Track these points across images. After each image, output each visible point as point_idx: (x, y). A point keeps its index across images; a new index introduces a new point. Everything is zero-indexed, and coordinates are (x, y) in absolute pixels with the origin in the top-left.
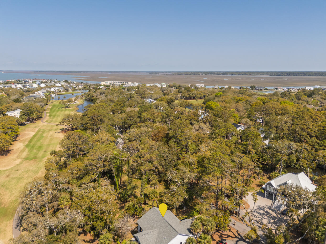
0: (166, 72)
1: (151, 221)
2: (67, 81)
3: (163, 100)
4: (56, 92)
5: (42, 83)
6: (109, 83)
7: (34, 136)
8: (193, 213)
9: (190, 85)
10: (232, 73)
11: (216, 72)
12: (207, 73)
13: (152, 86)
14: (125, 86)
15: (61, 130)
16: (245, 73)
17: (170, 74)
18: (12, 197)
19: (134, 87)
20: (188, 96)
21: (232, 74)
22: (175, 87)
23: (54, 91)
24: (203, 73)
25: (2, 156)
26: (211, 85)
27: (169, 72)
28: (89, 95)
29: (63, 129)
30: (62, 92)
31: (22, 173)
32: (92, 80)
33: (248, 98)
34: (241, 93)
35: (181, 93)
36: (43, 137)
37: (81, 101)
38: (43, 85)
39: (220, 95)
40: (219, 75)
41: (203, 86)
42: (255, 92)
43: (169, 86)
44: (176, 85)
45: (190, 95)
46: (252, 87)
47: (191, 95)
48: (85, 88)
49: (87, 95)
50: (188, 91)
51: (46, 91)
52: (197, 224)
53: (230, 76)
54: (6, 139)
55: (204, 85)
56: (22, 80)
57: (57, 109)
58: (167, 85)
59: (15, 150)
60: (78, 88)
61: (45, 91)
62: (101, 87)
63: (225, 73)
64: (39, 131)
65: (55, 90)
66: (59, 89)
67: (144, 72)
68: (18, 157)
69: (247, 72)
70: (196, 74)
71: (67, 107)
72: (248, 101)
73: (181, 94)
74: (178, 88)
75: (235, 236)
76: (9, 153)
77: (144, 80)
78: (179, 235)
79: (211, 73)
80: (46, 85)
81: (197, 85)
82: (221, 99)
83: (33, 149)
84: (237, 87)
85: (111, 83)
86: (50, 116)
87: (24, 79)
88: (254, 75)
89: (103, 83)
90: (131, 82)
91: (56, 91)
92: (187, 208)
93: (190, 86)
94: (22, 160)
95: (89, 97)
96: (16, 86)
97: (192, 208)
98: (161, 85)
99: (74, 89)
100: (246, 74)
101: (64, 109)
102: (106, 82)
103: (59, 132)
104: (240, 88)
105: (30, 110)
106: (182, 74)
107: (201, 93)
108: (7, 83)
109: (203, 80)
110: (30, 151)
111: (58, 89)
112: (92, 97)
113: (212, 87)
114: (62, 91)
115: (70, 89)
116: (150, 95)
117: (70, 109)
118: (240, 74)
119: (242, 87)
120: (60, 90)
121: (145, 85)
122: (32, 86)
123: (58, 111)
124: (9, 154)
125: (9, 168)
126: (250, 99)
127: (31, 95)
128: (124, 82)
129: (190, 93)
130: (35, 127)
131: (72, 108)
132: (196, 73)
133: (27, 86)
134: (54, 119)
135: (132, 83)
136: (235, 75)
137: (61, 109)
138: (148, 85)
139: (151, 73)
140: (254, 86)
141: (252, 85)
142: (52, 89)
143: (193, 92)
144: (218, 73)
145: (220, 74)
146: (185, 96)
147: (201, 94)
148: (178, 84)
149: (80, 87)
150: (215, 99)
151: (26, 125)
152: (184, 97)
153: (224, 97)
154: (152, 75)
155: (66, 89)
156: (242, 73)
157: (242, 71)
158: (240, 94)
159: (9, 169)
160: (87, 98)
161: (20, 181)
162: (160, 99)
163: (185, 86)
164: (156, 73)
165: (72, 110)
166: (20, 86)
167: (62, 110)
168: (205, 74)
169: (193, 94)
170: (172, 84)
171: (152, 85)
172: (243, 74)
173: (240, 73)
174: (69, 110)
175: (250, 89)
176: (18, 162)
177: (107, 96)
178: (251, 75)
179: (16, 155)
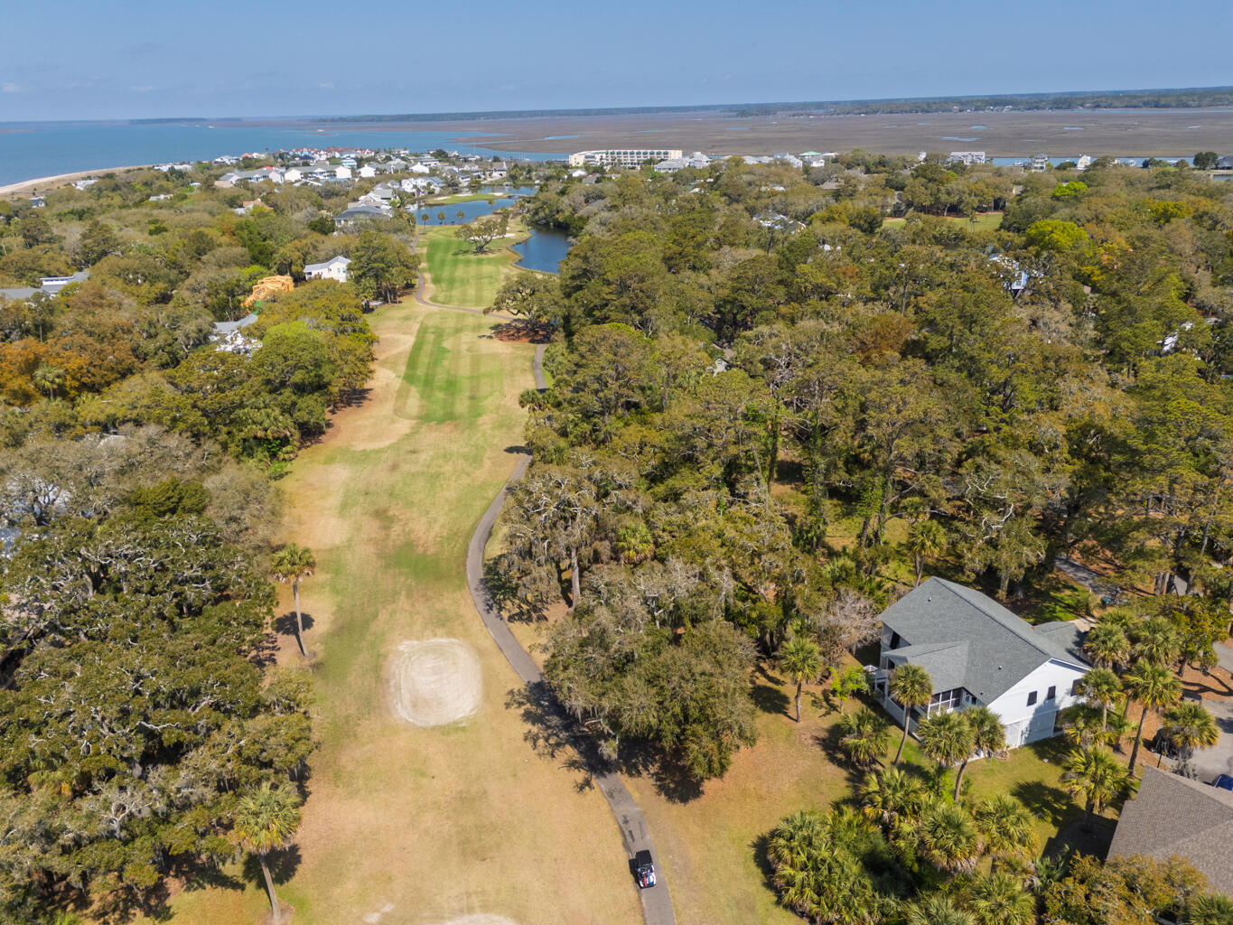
0: (805, 106)
1: (934, 617)
2: (444, 153)
3: (836, 216)
4: (421, 194)
5: (361, 162)
6: (599, 157)
7: (417, 347)
8: (1055, 612)
9: (923, 156)
10: (1099, 101)
11: (1020, 95)
12: (982, 101)
13: (769, 165)
14: (660, 168)
15: (492, 328)
16: (1157, 100)
17: (822, 111)
18: (437, 528)
19: (700, 170)
20: (927, 203)
21: (1098, 106)
22: (863, 168)
23: (414, 190)
24: (963, 103)
25: (349, 409)
26: (1012, 155)
27: (819, 105)
28: (545, 203)
29: (499, 325)
30: (439, 195)
31: (432, 460)
32: (525, 150)
33: (1206, 204)
34: (1164, 183)
35: (900, 188)
36: (445, 351)
37: (520, 228)
38: (368, 171)
39: (1073, 193)
40: (1037, 108)
41: (981, 156)
42: (1222, 181)
43: (835, 161)
44: (867, 158)
45: (937, 199)
46: (1202, 161)
47: (944, 197)
48: (513, 178)
49: (539, 204)
50: (930, 180)
51: (391, 191)
52: (1110, 633)
53: (1089, 111)
54: (358, 353)
55: (983, 153)
56: (291, 153)
57: (450, 256)
58: (826, 159)
59: (377, 390)
60: (489, 179)
61: (389, 193)
62: (576, 174)
63: (1064, 102)
64: (423, 331)
65: (415, 187)
66: (429, 184)
67: (714, 107)
68: (398, 412)
69: (1167, 93)
70: (936, 111)
71: (480, 250)
72: (1205, 218)
73: (900, 196)
74: (873, 169)
75: (1226, 690)
76: (364, 398)
77: (722, 140)
78: (1052, 662)
79: (999, 102)
80: (377, 169)
81: (953, 154)
82: (1082, 211)
83: (432, 389)
84: (1131, 161)
85: (604, 156)
86: (436, 281)
87: (297, 150)
88: (1199, 106)
89: (577, 159)
90: (680, 152)
91: (419, 190)
92: (1025, 594)
93: (926, 160)
94: (414, 422)
95: (547, 211)
96: (282, 174)
97: (1044, 595)
98: (802, 158)
99: (477, 182)
100: (1163, 102)
101: (472, 257)
102: (589, 153)
103: (491, 337)
104: (1146, 165)
105: (382, 260)
106: (875, 112)
107: (982, 186)
108: (248, 164)
109: (971, 134)
110: (426, 397)
111: (425, 184)
112: (558, 212)
113: (1019, 162)
114: (437, 190)
115: (464, 182)
116: (777, 200)
117: (491, 256)
118: (1135, 102)
119: (1157, 159)
120: (432, 187)
121: (738, 163)
122: (333, 174)
123: (456, 263)
124: (365, 403)
125: (387, 443)
126: (1216, 208)
127: (351, 206)
128: (652, 153)
129: (939, 190)
130: (407, 318)
131: (497, 255)
132: (934, 107)
133: (321, 177)
134: (456, 293)
135: (684, 155)
136: (1110, 106)
137: (460, 257)
138: (750, 160)
139: (743, 111)
140: (1211, 153)
141: (1204, 150)
142: (408, 186)
143: (952, 185)
144: (1034, 103)
145: (1040, 105)
146: (916, 200)
147: (986, 190)
148: (872, 155)
149: (496, 175)
150: (1053, 210)
151: (372, 310)
152: (909, 205)
153: (1097, 203)
154: (750, 118)
155: (449, 186)
156: (1145, 99)
157: (1141, 91)
158: (1159, 188)
159: (388, 448)
160: (537, 217)
161: (438, 484)
162: (822, 213)
163: (904, 160)
164: (765, 110)
165: (502, 261)
166: (294, 175)
167: (468, 262)
168: (976, 110)
169: (949, 194)
170: (847, 154)
171: (766, 160)
172: (1146, 104)
173: (1135, 97)
174: (490, 261)
175: (1194, 169)
176: (404, 426)
177: (615, 207)
178: (1188, 106)
179: (388, 408)
